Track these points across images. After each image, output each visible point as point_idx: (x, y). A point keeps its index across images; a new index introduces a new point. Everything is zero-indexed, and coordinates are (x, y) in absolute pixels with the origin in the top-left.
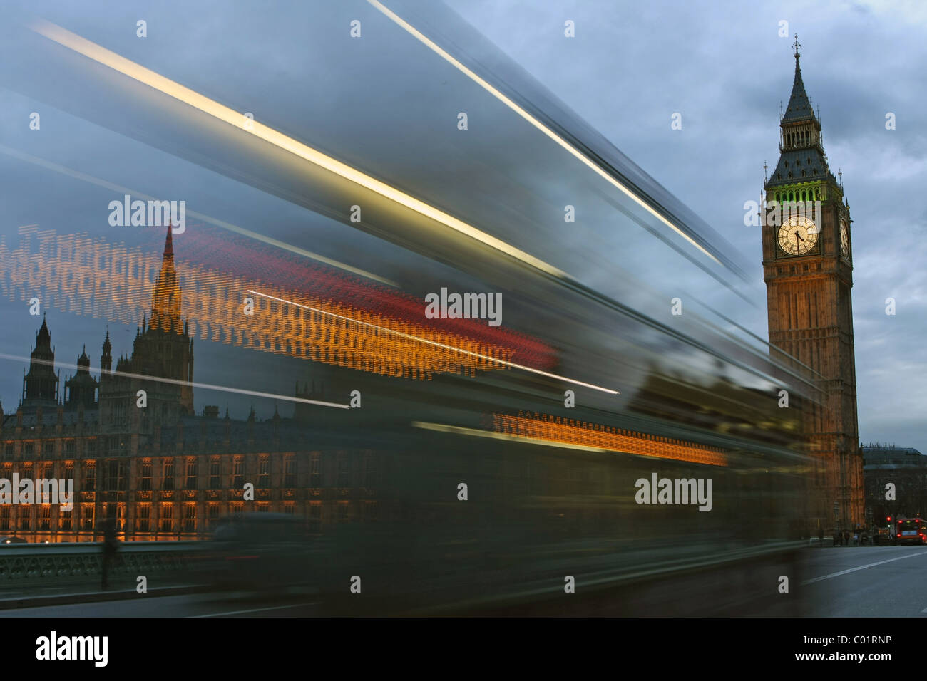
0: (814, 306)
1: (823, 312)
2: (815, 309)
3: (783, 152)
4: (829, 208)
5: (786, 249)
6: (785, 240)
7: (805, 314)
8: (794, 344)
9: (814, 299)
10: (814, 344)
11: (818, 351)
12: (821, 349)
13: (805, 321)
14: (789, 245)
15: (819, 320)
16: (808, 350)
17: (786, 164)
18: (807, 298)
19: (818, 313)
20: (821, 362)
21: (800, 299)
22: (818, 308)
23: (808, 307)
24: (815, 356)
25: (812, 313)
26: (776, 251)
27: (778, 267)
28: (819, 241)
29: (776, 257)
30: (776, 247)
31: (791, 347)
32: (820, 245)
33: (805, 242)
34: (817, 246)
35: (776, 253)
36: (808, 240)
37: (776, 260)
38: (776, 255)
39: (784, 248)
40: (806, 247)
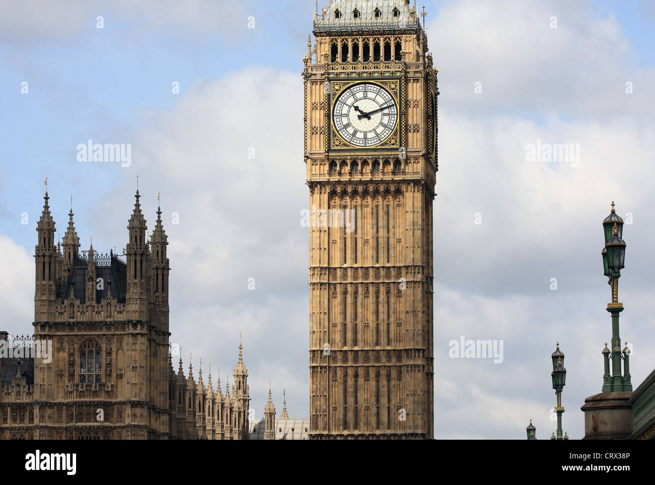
0: (386, 230)
1: (399, 241)
2: (386, 235)
4: (418, 75)
5: (346, 135)
6: (345, 121)
7: (370, 241)
8: (349, 288)
9: (386, 218)
10: (382, 289)
11: (388, 302)
12: (392, 300)
13: (370, 252)
14: (350, 130)
15: (391, 252)
16: (371, 299)
18: (375, 215)
19: (391, 241)
20: (392, 319)
21: (363, 217)
22: (391, 233)
23: (375, 230)
24: (382, 309)
25: (381, 240)
26: (329, 137)
27: (332, 164)
28: (401, 127)
29: (329, 147)
30: (329, 131)
31: (345, 293)
32: (400, 133)
33: (377, 127)
34: (395, 134)
35: (329, 140)
36: (381, 124)
37: (329, 150)
38: (329, 143)
39: (343, 133)
40: (377, 135)
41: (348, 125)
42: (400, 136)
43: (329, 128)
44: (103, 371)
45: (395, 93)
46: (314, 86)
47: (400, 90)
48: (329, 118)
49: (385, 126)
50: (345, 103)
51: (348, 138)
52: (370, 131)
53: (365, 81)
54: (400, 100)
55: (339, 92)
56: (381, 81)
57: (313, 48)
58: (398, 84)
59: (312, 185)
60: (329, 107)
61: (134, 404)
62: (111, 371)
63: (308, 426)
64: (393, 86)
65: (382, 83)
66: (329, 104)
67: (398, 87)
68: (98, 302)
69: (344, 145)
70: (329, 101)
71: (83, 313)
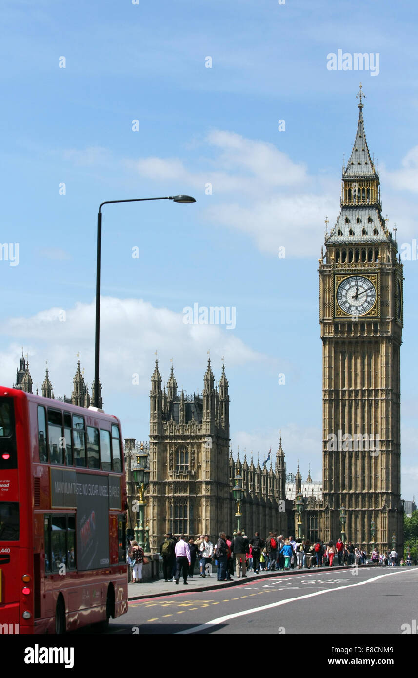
1: (377, 374)
2: (369, 370)
3: (344, 208)
4: (389, 271)
5: (344, 308)
6: (344, 299)
7: (359, 374)
8: (347, 403)
10: (367, 404)
11: (370, 412)
12: (372, 410)
13: (359, 381)
14: (347, 305)
15: (372, 381)
16: (360, 410)
17: (347, 221)
19: (373, 373)
20: (372, 422)
22: (372, 369)
23: (362, 367)
24: (366, 416)
25: (366, 373)
26: (334, 310)
27: (336, 326)
28: (378, 303)
29: (334, 315)
30: (334, 306)
31: (344, 406)
32: (378, 307)
33: (364, 303)
34: (375, 308)
35: (334, 311)
36: (366, 301)
37: (334, 318)
38: (334, 314)
39: (342, 307)
40: (364, 308)
41: (346, 302)
42: (378, 309)
43: (334, 304)
44: (189, 464)
45: (375, 282)
46: (325, 278)
47: (378, 281)
48: (334, 298)
49: (369, 303)
50: (344, 289)
51: (346, 310)
52: (359, 306)
53: (356, 275)
54: (378, 286)
55: (340, 282)
56: (366, 275)
57: (324, 254)
58: (376, 277)
59: (324, 339)
60: (334, 291)
61: (207, 483)
62: (194, 463)
63: (321, 486)
64: (373, 278)
65: (366, 276)
66: (334, 289)
67: (376, 279)
68: (187, 423)
69: (344, 314)
70: (334, 287)
71: (178, 430)
